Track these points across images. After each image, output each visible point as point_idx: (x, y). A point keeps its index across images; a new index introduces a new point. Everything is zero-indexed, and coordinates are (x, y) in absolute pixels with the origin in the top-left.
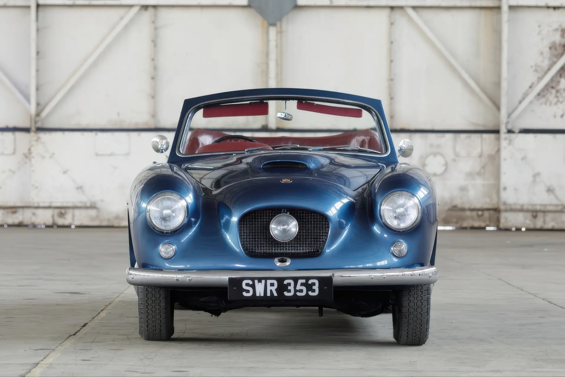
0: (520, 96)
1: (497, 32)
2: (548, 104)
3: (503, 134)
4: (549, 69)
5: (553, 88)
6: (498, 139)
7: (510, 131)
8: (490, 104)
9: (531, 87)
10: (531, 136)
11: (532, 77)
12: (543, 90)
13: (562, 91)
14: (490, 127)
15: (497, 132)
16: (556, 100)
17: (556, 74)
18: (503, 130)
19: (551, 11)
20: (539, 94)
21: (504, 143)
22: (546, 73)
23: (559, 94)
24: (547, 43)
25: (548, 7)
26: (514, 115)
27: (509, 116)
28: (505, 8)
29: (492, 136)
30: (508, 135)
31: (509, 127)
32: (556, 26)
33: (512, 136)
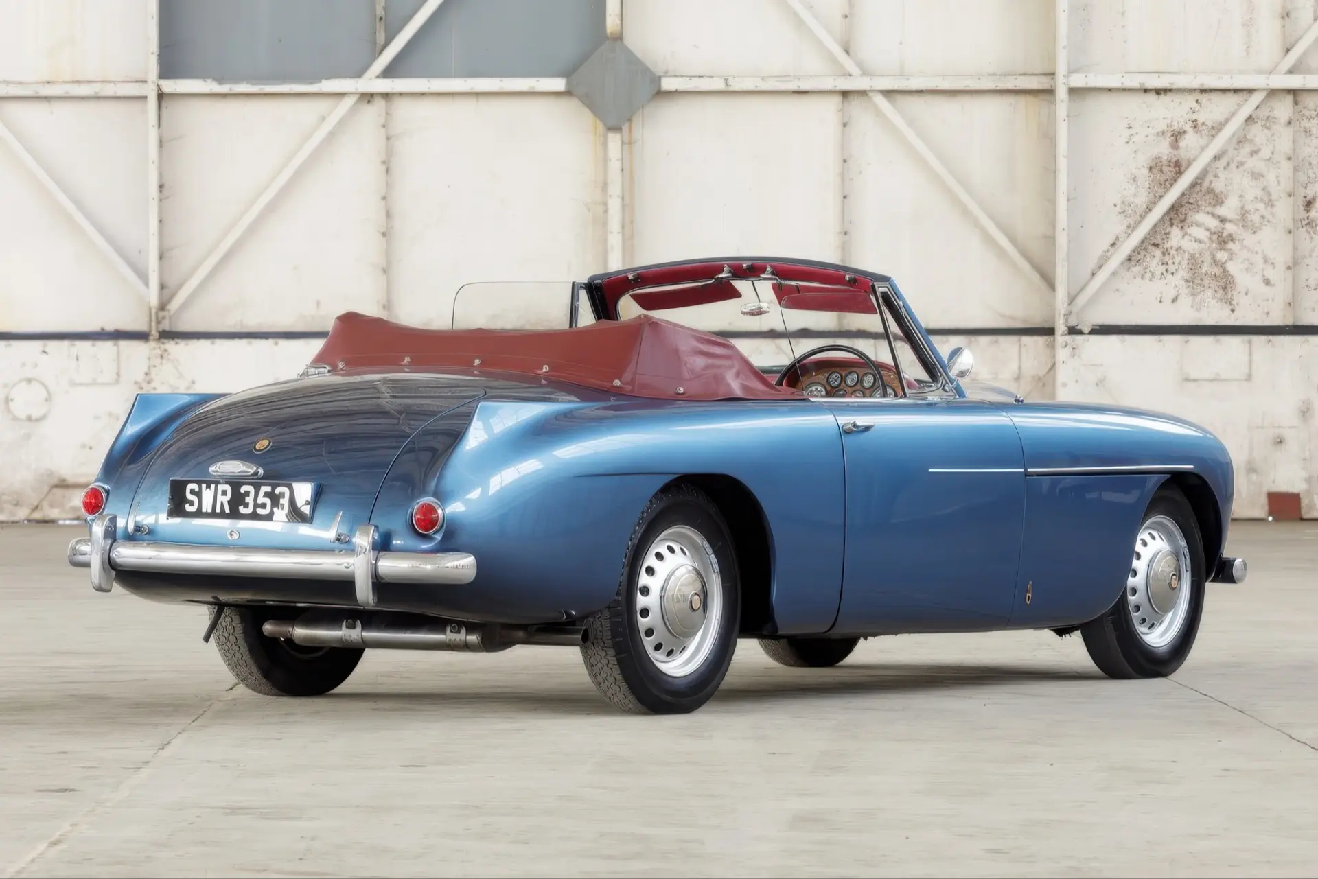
0: (1092, 263)
1: (1048, 138)
2: (1148, 275)
3: (1061, 338)
4: (1149, 210)
5: (1156, 245)
6: (1052, 346)
7: (1073, 331)
8: (1036, 277)
9: (1113, 245)
10: (1113, 339)
11: (1116, 226)
12: (1136, 250)
13: (1173, 252)
14: (1036, 322)
15: (1050, 331)
16: (1162, 269)
17: (1163, 218)
18: (1061, 328)
19: (1152, 97)
20: (1129, 259)
21: (1062, 354)
22: (1143, 217)
23: (1167, 258)
24: (1143, 160)
25: (1146, 91)
26: (1081, 300)
27: (1072, 300)
28: (1062, 93)
29: (1040, 340)
30: (1068, 338)
31: (1073, 322)
32: (1162, 126)
33: (1079, 338)
